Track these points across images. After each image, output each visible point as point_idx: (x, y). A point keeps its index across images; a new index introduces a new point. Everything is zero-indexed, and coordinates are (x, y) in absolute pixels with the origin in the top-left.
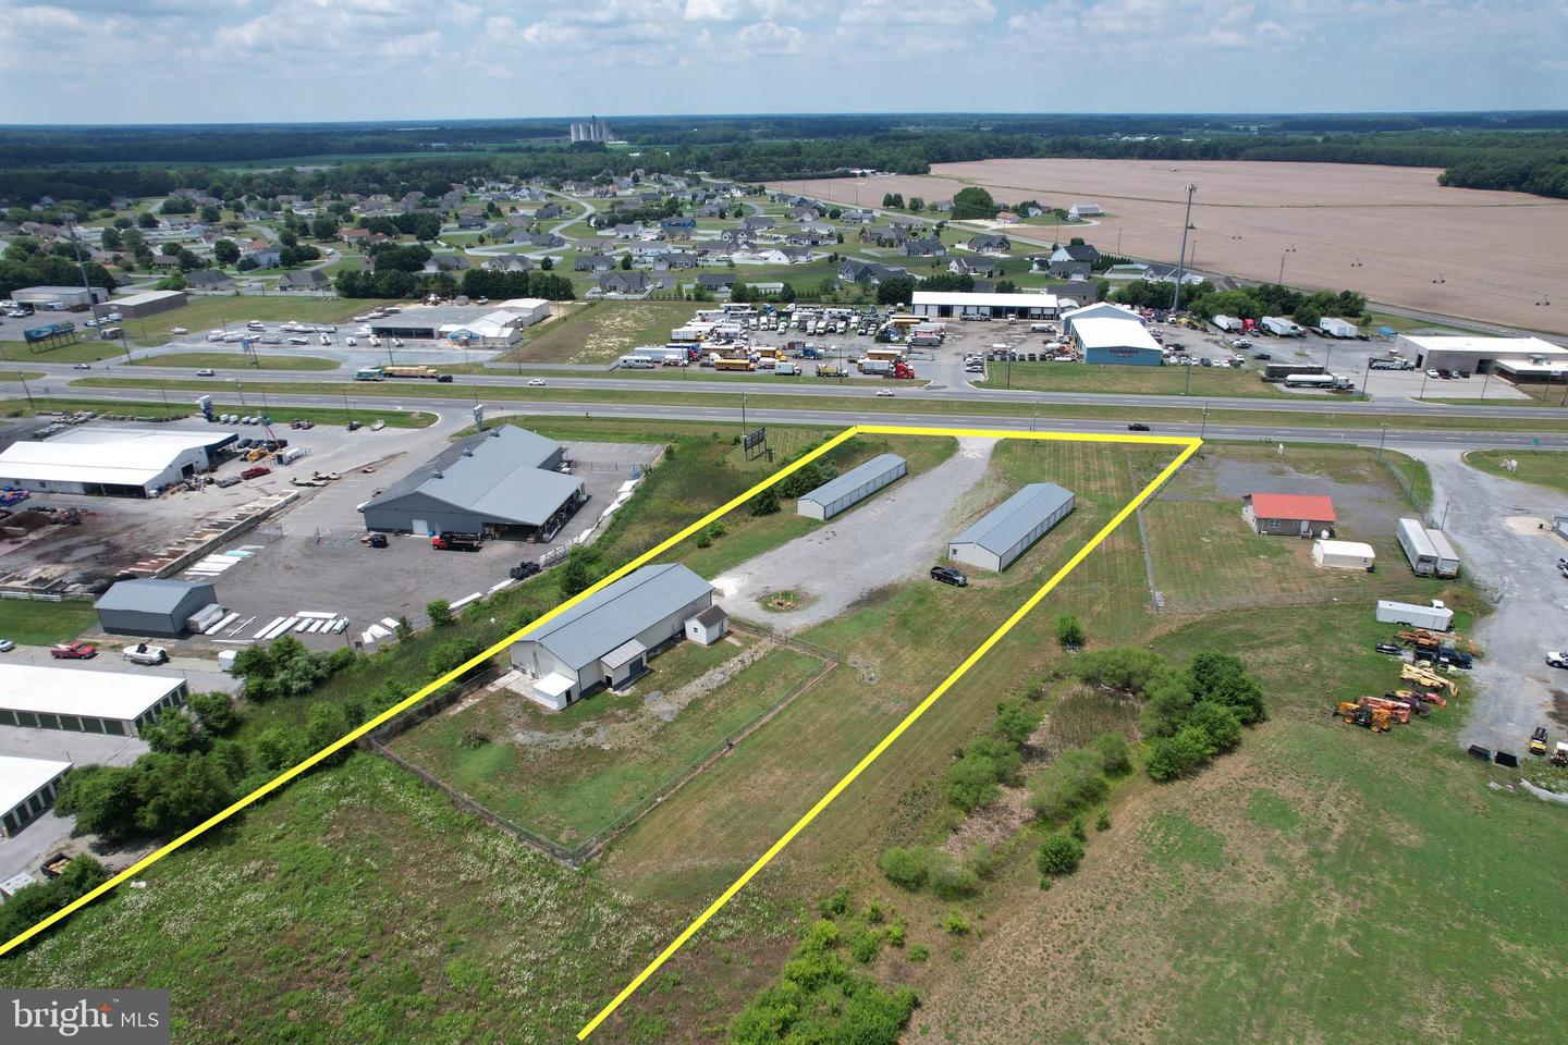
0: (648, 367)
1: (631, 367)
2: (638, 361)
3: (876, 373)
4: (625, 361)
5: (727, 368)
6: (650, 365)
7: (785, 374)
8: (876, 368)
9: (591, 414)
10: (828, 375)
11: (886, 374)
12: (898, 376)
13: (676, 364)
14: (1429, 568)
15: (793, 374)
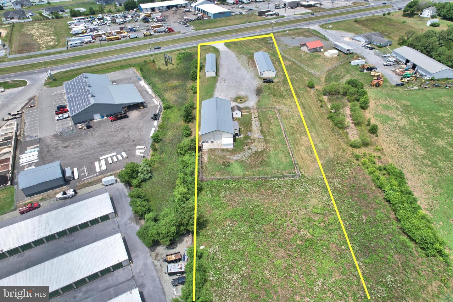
0: (81, 45)
1: (74, 46)
2: (76, 44)
3: (162, 32)
4: (71, 45)
5: (111, 40)
6: (82, 44)
7: (134, 38)
8: (161, 30)
9: (89, 65)
10: (148, 35)
11: (164, 31)
12: (170, 32)
13: (90, 42)
14: (348, 52)
15: (136, 37)
